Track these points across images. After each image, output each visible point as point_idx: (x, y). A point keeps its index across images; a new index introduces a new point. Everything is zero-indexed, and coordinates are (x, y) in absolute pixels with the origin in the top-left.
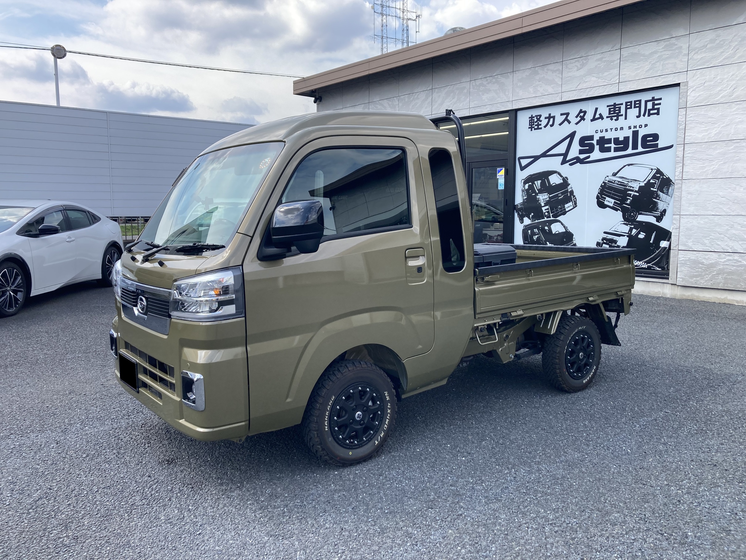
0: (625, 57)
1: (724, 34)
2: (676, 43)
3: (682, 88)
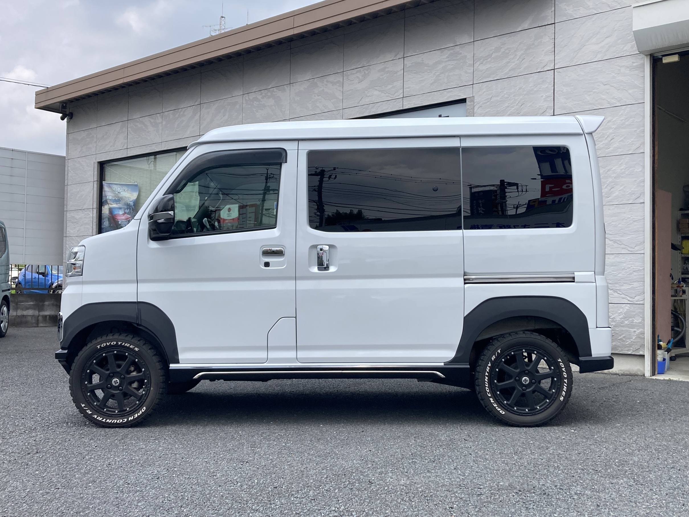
0: (409, 67)
1: (509, 42)
2: (460, 52)
3: (468, 104)
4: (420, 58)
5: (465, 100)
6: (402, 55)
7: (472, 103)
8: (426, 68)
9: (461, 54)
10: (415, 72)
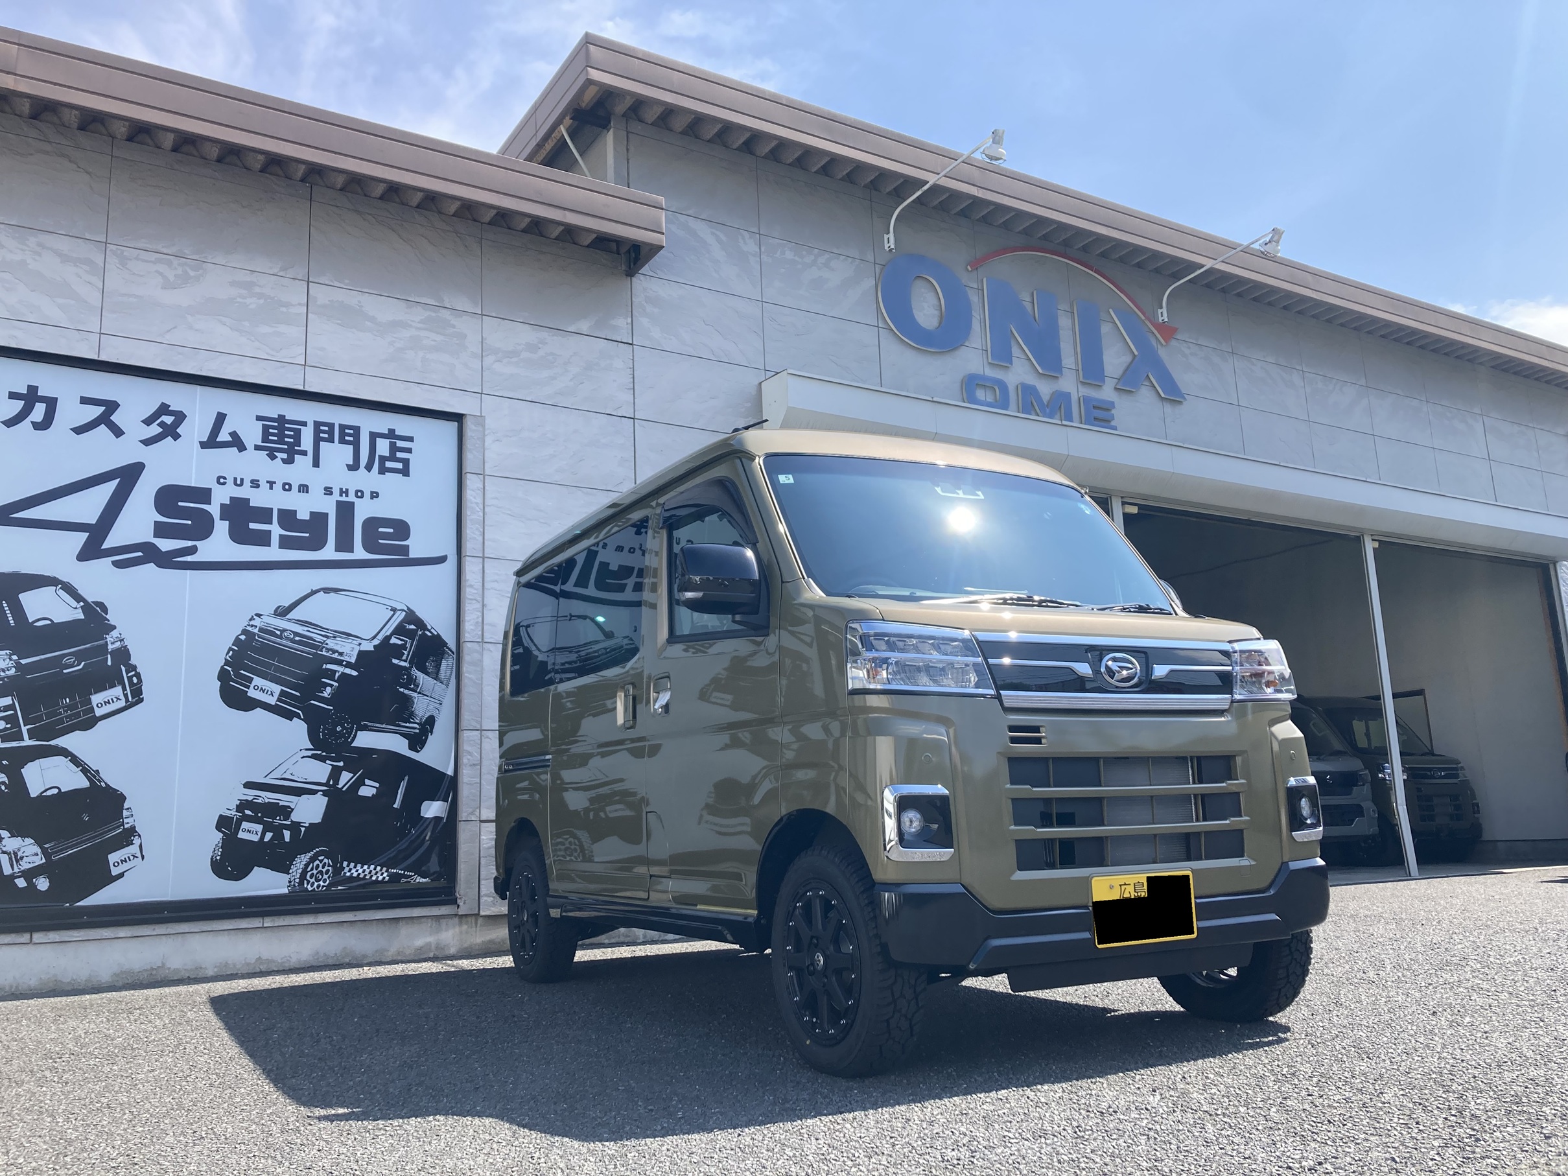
0: (322, 306)
1: (554, 343)
2: (452, 322)
3: (470, 427)
4: (353, 299)
5: (457, 418)
6: (302, 273)
7: (481, 429)
8: (368, 323)
9: (454, 327)
10: (340, 322)
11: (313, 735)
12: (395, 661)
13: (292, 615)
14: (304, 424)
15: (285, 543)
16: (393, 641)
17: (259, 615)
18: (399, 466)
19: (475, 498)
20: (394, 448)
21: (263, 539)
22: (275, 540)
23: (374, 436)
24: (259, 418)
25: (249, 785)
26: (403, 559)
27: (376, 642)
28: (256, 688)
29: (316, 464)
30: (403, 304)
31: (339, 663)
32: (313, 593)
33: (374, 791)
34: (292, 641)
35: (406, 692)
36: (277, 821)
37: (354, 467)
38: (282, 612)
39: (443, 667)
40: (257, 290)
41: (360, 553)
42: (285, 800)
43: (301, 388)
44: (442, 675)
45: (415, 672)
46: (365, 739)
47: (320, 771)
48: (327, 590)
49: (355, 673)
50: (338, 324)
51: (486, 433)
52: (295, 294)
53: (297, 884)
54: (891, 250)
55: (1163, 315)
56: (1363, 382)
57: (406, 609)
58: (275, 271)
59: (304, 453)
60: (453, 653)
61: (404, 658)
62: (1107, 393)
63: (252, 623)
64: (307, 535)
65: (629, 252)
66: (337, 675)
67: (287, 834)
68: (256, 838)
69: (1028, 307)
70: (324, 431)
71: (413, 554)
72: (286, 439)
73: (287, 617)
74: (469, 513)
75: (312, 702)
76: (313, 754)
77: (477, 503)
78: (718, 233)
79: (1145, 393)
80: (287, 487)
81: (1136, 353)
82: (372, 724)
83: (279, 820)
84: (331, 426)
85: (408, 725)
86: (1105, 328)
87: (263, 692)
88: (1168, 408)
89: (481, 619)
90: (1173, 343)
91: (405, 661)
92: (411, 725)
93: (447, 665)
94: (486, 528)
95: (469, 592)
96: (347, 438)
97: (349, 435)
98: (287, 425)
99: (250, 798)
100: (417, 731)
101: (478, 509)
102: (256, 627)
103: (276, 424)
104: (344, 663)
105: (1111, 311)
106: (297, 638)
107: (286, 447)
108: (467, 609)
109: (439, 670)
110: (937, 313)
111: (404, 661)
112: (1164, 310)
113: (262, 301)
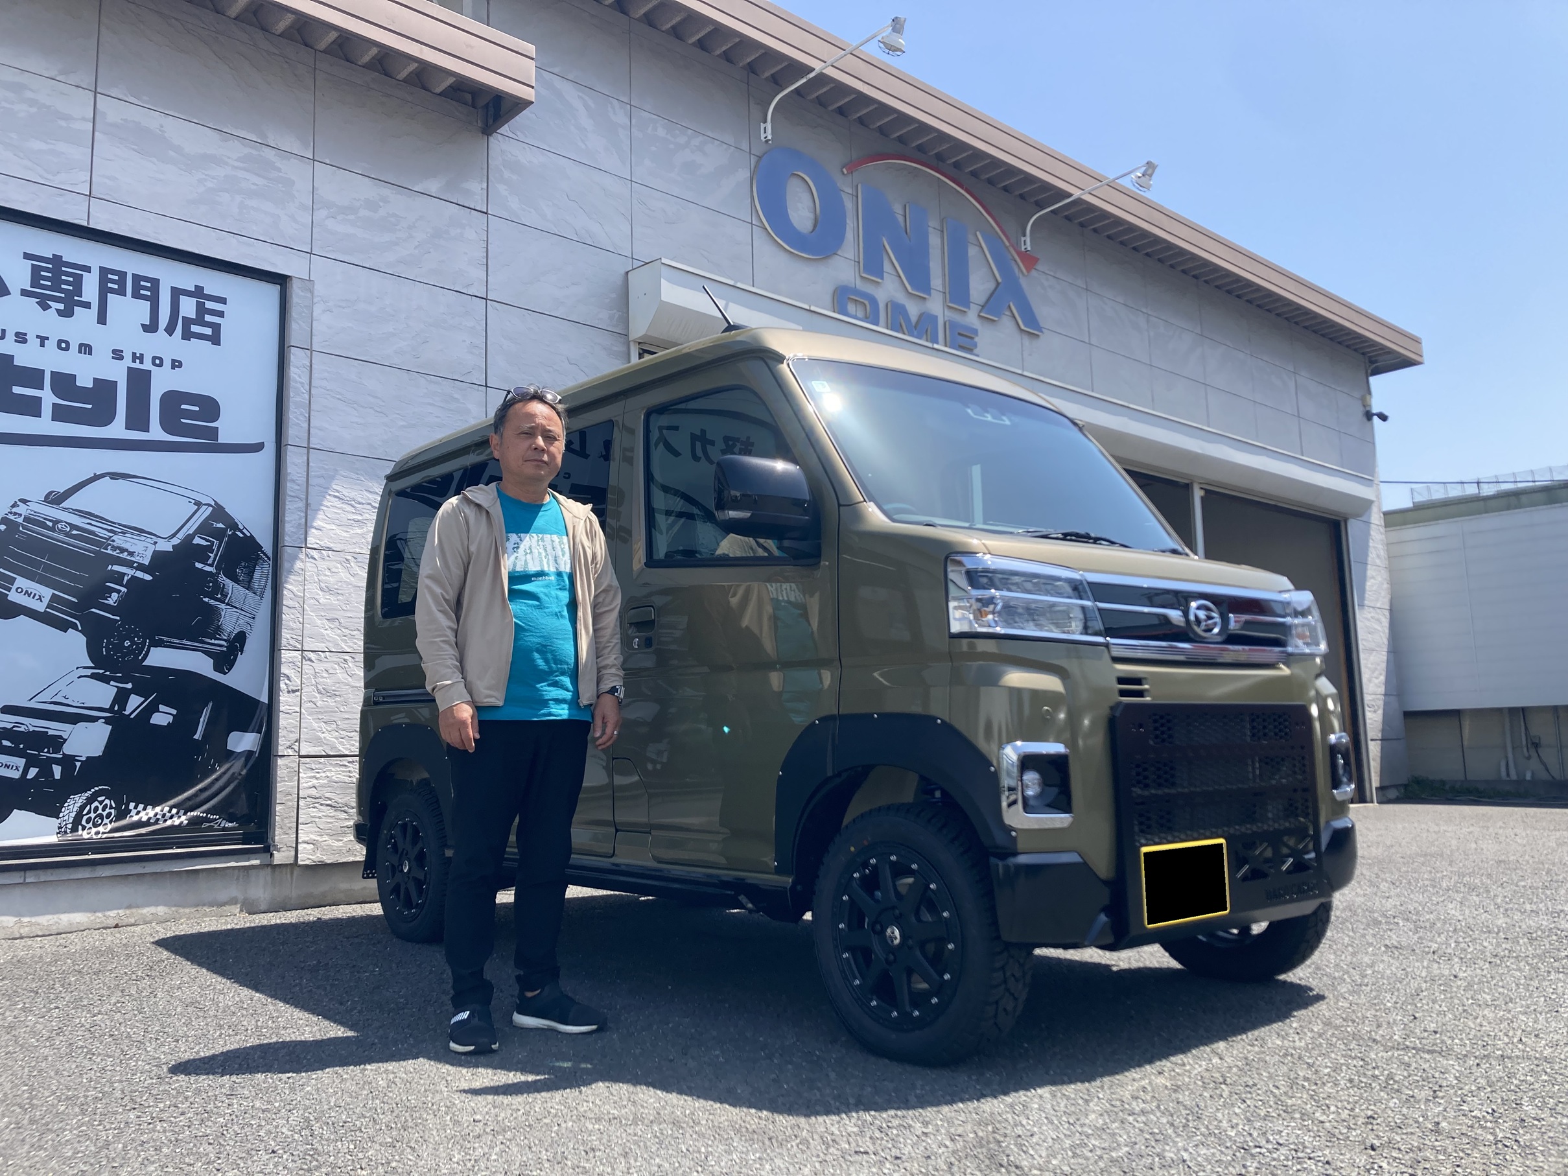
0: (113, 126)
1: (397, 203)
2: (278, 165)
3: (297, 293)
4: (153, 121)
5: (281, 280)
6: (87, 80)
7: (309, 295)
8: (172, 153)
9: (279, 170)
10: (135, 147)
11: (93, 651)
12: (199, 565)
13: (71, 503)
14: (87, 269)
15: (59, 414)
16: (197, 541)
17: (24, 501)
18: (208, 331)
19: (300, 377)
20: (201, 310)
21: (32, 408)
22: (47, 410)
23: (176, 293)
24: (27, 256)
25: (9, 710)
26: (210, 444)
27: (176, 541)
28: (19, 590)
29: (102, 319)
30: (215, 135)
31: (129, 564)
32: (96, 478)
33: (171, 719)
34: (68, 535)
35: (212, 602)
36: (45, 754)
37: (151, 328)
38: (55, 499)
39: (257, 575)
40: (29, 94)
41: (156, 432)
42: (55, 728)
43: (85, 224)
44: (256, 583)
45: (223, 579)
46: (159, 657)
47: (103, 694)
48: (115, 476)
49: (148, 578)
50: (134, 150)
51: (315, 300)
52: (78, 105)
53: (68, 831)
54: (767, 141)
55: (1027, 243)
56: (1198, 330)
57: (213, 503)
58: (52, 74)
59: (87, 305)
60: (269, 559)
61: (210, 561)
62: (971, 318)
63: (14, 510)
64: (90, 406)
65: (487, 106)
66: (126, 578)
67: (57, 771)
68: (16, 775)
69: (901, 219)
70: (111, 282)
71: (222, 439)
72: (63, 286)
73: (64, 505)
74: (292, 394)
75: (93, 610)
76: (92, 674)
77: (302, 383)
78: (586, 98)
79: (1006, 322)
80: (63, 345)
81: (1000, 280)
82: (169, 639)
83: (48, 752)
84: (122, 275)
85: (213, 641)
86: (972, 251)
87: (29, 596)
88: (1026, 341)
89: (304, 520)
90: (1034, 273)
91: (211, 565)
92: (217, 642)
93: (261, 574)
94: (312, 413)
95: (291, 488)
96: (142, 292)
97: (146, 288)
98: (64, 269)
99: (9, 726)
100: (225, 649)
101: (304, 390)
102: (21, 515)
103: (50, 266)
104: (135, 565)
105: (978, 233)
106: (75, 532)
107: (63, 295)
108: (287, 507)
109: (252, 578)
110: (812, 216)
111: (209, 565)
112: (1028, 239)
113: (34, 110)
